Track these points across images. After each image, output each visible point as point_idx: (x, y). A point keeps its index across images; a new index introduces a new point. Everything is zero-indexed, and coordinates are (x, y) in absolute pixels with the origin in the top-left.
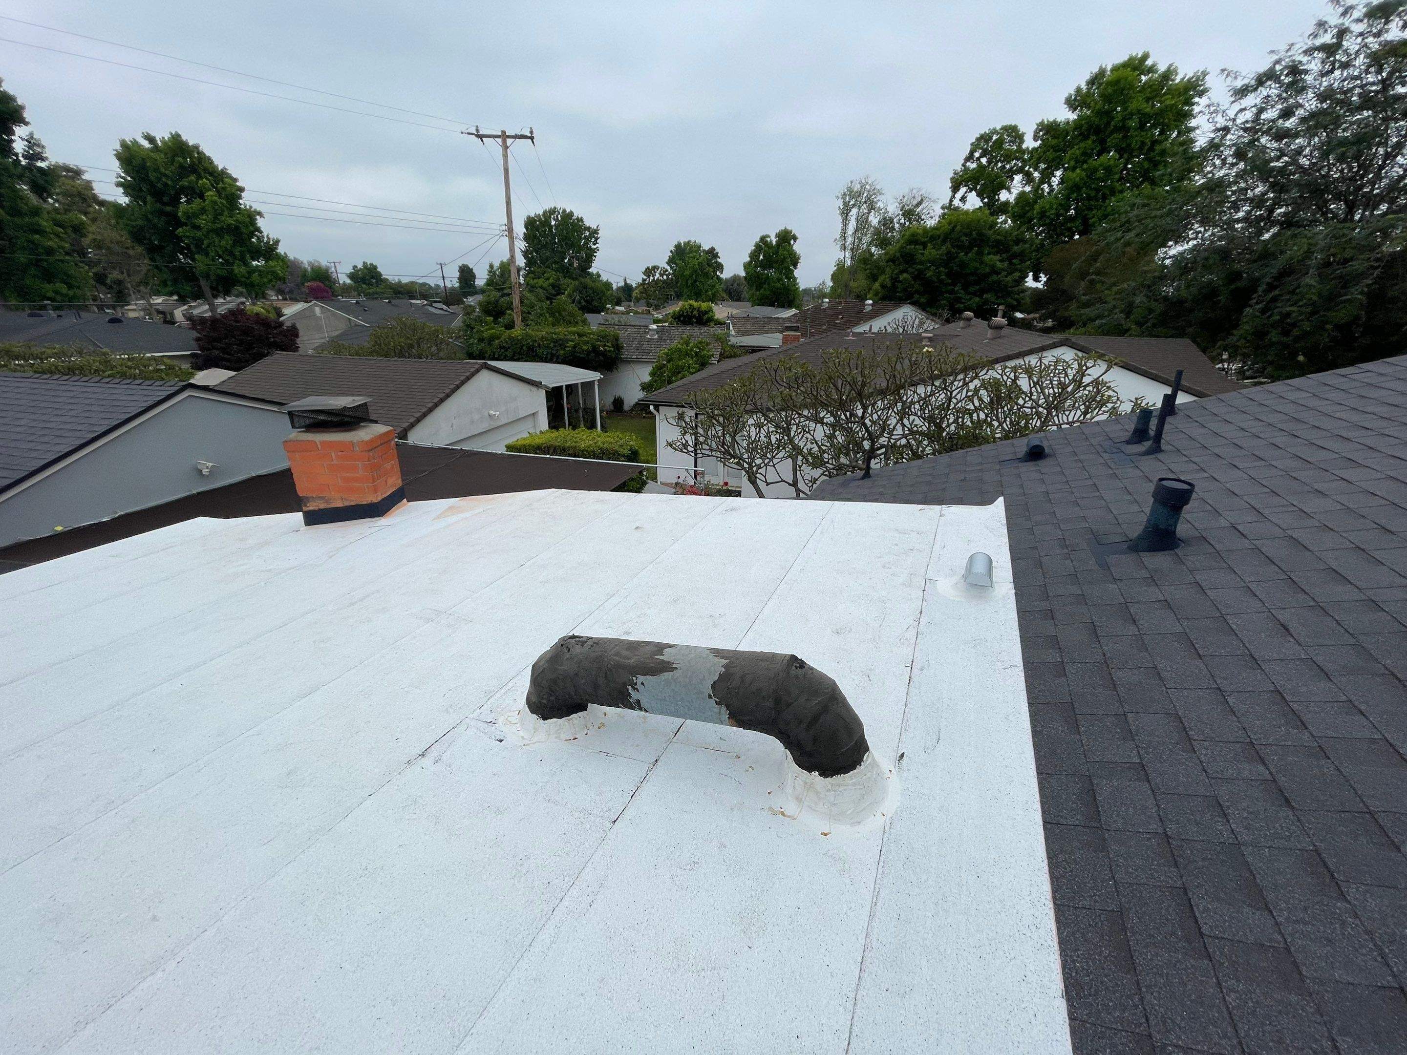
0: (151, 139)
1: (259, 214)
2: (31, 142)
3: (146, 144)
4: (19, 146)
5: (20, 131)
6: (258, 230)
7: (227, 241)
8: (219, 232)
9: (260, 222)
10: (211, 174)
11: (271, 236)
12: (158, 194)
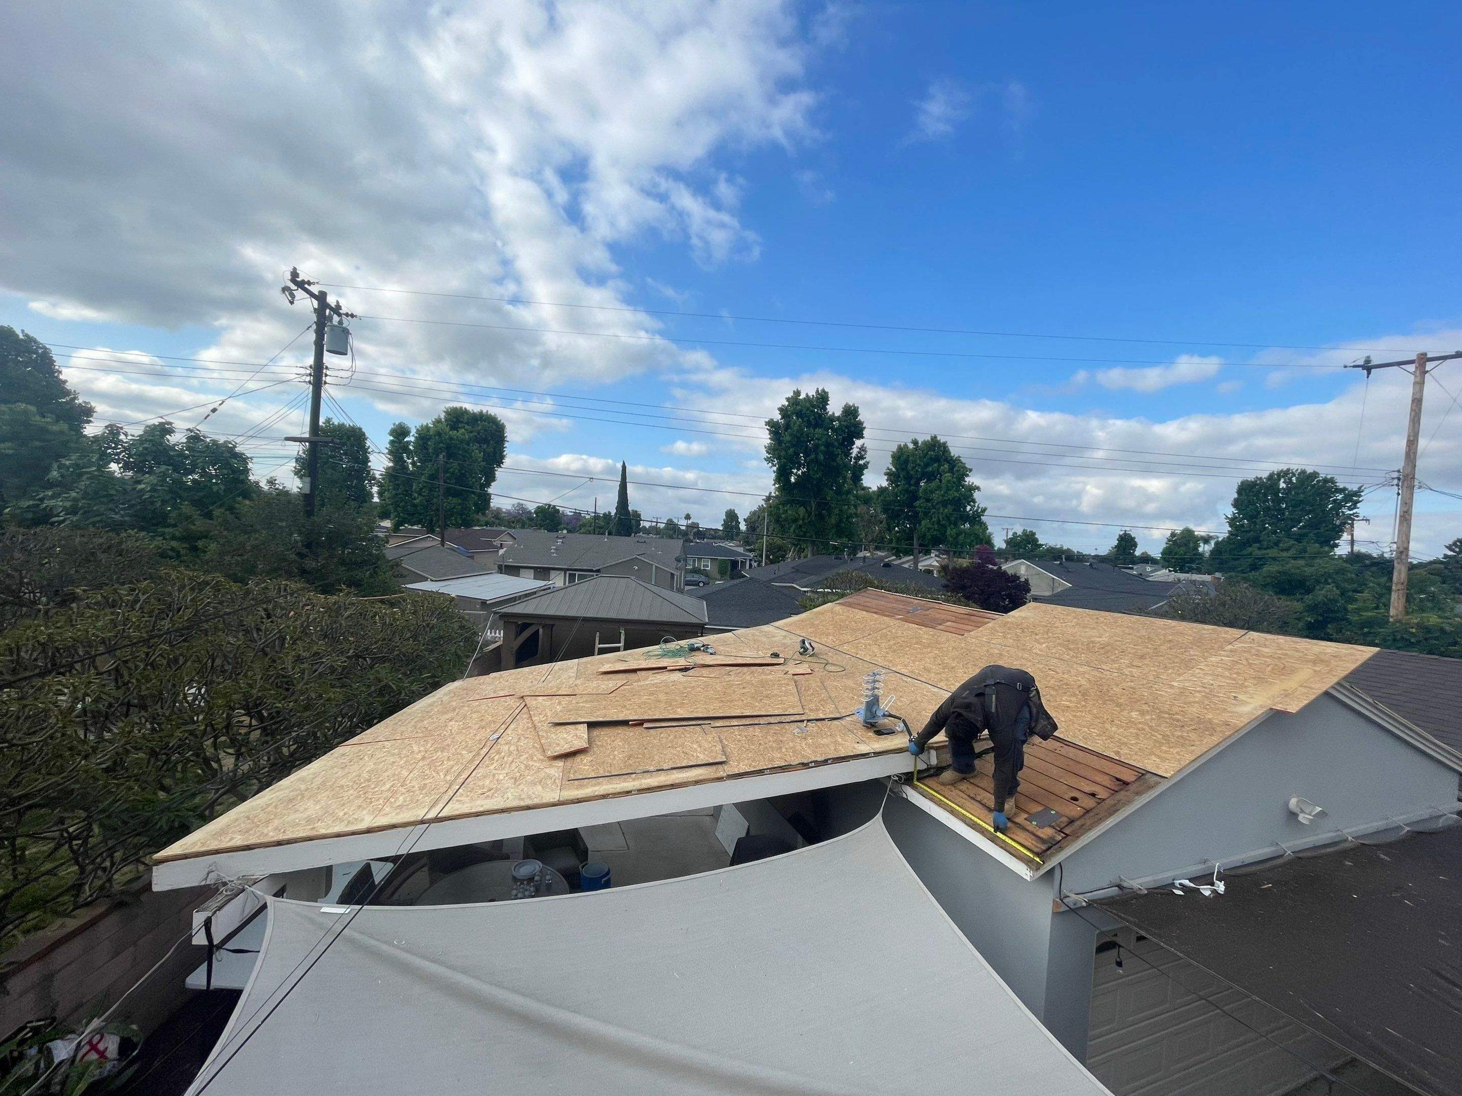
0: (915, 442)
1: (978, 488)
2: (863, 449)
3: (911, 446)
4: (855, 451)
5: (858, 443)
6: (974, 501)
7: (948, 510)
8: (945, 504)
9: (976, 495)
10: (948, 462)
11: (980, 506)
12: (908, 478)
